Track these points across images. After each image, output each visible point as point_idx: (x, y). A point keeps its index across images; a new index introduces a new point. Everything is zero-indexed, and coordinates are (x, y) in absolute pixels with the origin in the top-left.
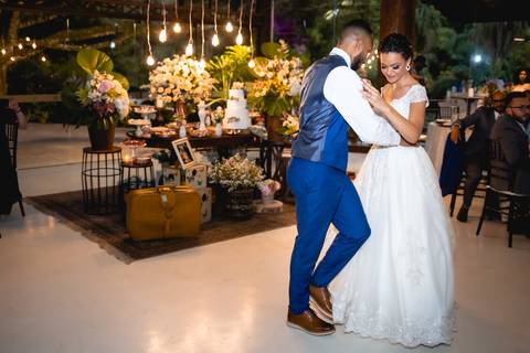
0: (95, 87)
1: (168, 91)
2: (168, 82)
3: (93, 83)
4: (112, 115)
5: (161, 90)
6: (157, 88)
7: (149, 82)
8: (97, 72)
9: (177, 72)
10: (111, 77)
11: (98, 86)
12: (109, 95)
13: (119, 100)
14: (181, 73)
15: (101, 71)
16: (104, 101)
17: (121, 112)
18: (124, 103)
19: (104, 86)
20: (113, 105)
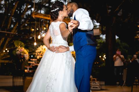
0: (18, 51)
1: (41, 54)
2: (41, 52)
3: (18, 49)
4: (23, 59)
5: (39, 54)
6: (37, 53)
7: (36, 53)
8: (19, 47)
9: (43, 49)
10: (23, 48)
11: (19, 50)
12: (22, 53)
13: (25, 55)
14: (45, 49)
15: (21, 47)
16: (21, 54)
17: (26, 58)
18: (27, 56)
19: (21, 50)
20: (23, 56)
